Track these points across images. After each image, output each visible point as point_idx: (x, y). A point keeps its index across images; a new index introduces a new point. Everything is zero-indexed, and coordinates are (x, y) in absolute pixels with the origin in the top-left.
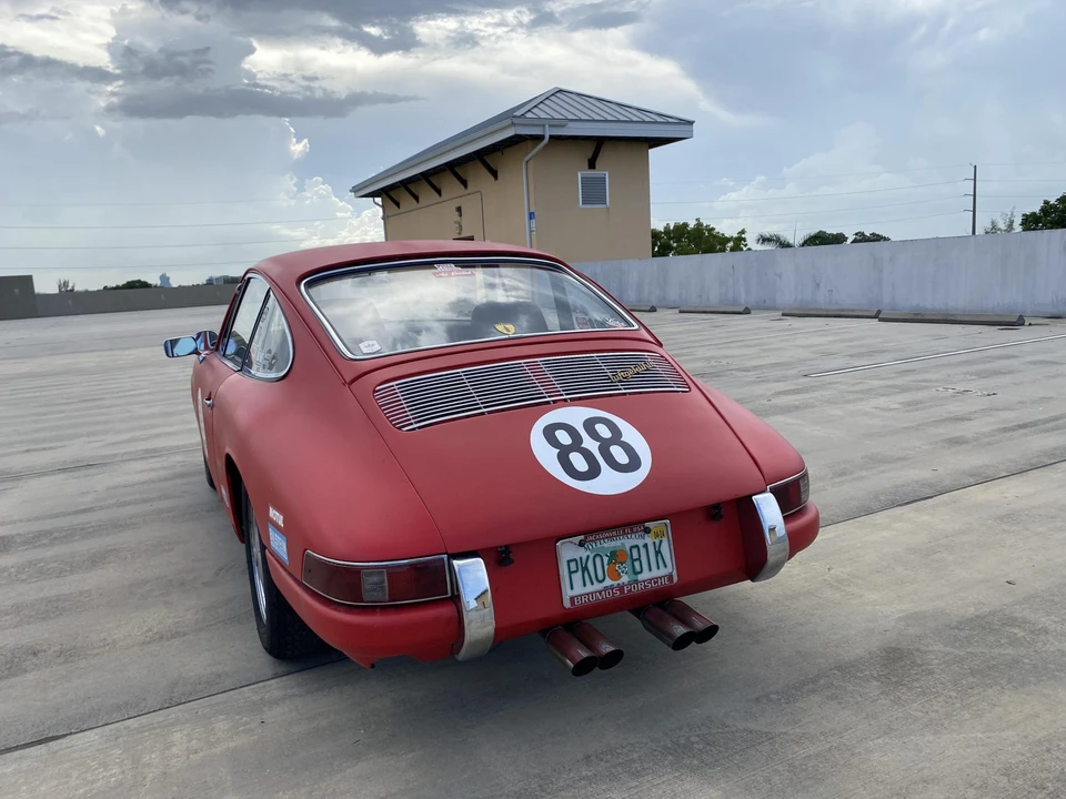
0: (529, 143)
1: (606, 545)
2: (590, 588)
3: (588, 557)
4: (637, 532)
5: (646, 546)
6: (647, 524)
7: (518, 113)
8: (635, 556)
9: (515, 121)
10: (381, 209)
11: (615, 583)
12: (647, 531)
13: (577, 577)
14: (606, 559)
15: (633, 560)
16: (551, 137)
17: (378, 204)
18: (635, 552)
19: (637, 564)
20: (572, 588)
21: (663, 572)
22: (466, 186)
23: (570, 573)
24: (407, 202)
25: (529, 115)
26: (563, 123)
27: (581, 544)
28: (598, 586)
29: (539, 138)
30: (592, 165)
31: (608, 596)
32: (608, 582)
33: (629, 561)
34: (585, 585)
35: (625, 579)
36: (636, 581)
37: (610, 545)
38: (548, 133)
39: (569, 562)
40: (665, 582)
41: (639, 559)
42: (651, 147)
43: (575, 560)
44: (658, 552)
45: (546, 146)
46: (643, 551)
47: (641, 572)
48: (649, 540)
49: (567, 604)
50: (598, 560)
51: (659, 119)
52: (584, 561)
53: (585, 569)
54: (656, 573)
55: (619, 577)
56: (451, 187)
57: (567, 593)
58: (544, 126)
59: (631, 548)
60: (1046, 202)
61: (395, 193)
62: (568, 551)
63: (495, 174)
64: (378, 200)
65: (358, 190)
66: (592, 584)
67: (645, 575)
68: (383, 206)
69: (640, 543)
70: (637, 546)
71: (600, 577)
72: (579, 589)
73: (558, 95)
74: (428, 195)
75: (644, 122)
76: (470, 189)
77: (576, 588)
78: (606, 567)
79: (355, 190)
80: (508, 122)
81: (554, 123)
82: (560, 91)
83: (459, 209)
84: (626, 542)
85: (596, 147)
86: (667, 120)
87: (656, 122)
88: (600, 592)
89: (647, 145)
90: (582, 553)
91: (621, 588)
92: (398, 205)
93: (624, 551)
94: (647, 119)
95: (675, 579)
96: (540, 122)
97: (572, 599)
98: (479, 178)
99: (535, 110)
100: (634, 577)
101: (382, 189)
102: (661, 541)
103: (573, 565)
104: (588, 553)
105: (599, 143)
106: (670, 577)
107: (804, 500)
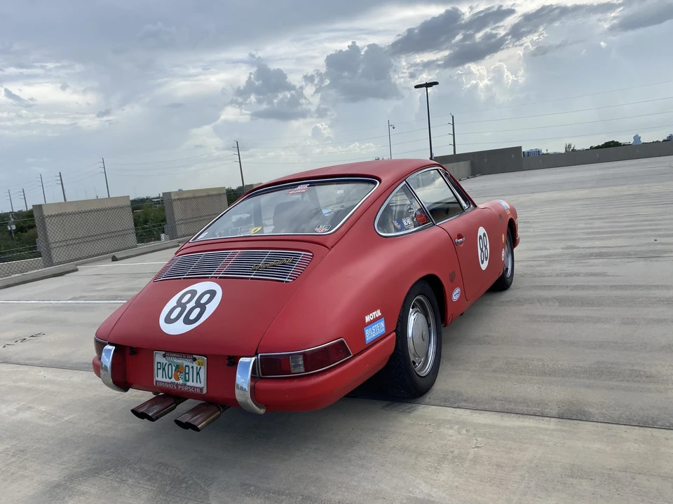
1: (175, 361)
2: (164, 380)
4: (189, 358)
5: (192, 367)
6: (194, 356)
8: (187, 372)
11: (176, 382)
12: (195, 360)
13: (160, 371)
14: (174, 368)
18: (187, 368)
19: (187, 375)
21: (198, 385)
23: (158, 369)
27: (164, 356)
28: (168, 380)
31: (170, 387)
32: (173, 380)
33: (184, 373)
34: (163, 377)
35: (181, 382)
36: (185, 385)
37: (179, 361)
39: (158, 363)
40: (198, 391)
41: (188, 373)
43: (160, 363)
44: (198, 373)
46: (191, 370)
47: (188, 381)
48: (195, 365)
49: (155, 384)
50: (170, 366)
52: (164, 365)
53: (164, 369)
54: (195, 384)
55: (178, 379)
57: (156, 378)
59: (186, 366)
62: (159, 358)
66: (166, 378)
67: (188, 384)
69: (190, 365)
70: (188, 366)
71: (170, 376)
77: (159, 377)
78: (173, 372)
84: (185, 362)
88: (168, 383)
90: (164, 361)
91: (177, 385)
93: (182, 367)
95: (205, 391)
97: (156, 381)
100: (185, 383)
102: (200, 368)
103: (159, 365)
104: (167, 362)
106: (201, 389)
107: (296, 372)
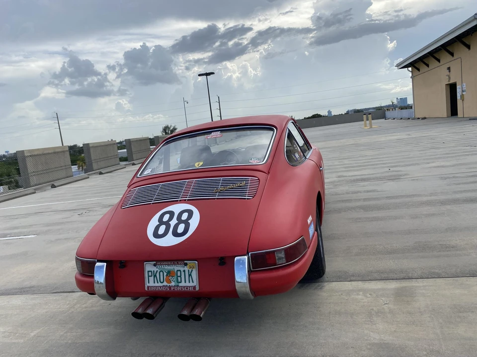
1: (166, 268)
2: (156, 284)
3: (157, 271)
4: (180, 264)
5: (184, 271)
6: (185, 262)
8: (179, 274)
9: (476, 16)
11: (168, 285)
12: (186, 264)
13: (152, 279)
14: (165, 274)
15: (178, 276)
17: (410, 71)
18: (179, 273)
19: (179, 278)
20: (149, 283)
21: (191, 284)
22: (453, 56)
23: (149, 276)
24: (423, 68)
27: (155, 265)
28: (160, 284)
31: (164, 289)
32: (165, 284)
33: (176, 276)
34: (154, 283)
35: (173, 284)
36: (178, 286)
37: (168, 268)
39: (148, 272)
40: (192, 289)
41: (180, 276)
43: (151, 271)
44: (190, 275)
46: (183, 273)
47: (181, 282)
48: (186, 269)
49: (146, 289)
50: (161, 273)
52: (155, 272)
53: (155, 276)
54: (187, 284)
55: (171, 282)
56: (445, 58)
57: (147, 284)
59: (177, 271)
61: (417, 64)
62: (149, 267)
63: (468, 47)
64: (410, 69)
66: (158, 283)
67: (183, 284)
68: (412, 72)
69: (182, 269)
70: (180, 271)
71: (162, 281)
72: (151, 284)
74: (433, 63)
77: (151, 283)
78: (165, 277)
80: (473, 18)
83: (449, 69)
84: (176, 268)
88: (160, 287)
90: (155, 269)
91: (170, 287)
92: (419, 70)
93: (174, 272)
95: (197, 289)
97: (148, 287)
98: (460, 51)
100: (177, 284)
101: (410, 63)
102: (192, 270)
103: (150, 274)
104: (158, 269)
106: (194, 287)
107: (280, 263)
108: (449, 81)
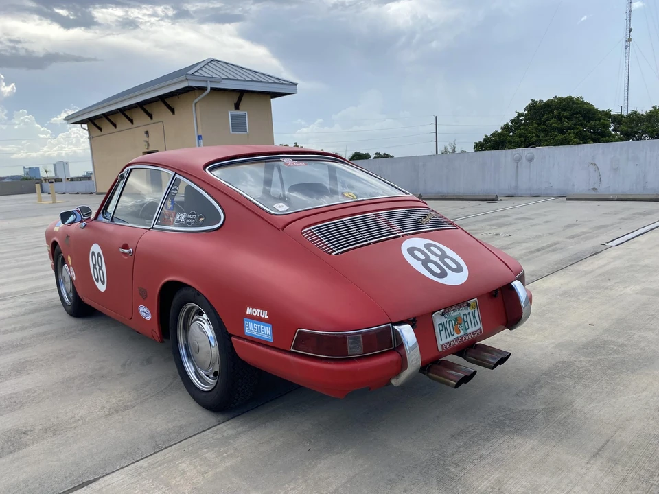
0: (197, 92)
1: (453, 314)
2: (449, 339)
3: (446, 322)
4: (465, 306)
5: (469, 314)
6: (469, 302)
7: (190, 72)
8: (465, 320)
9: (188, 77)
10: (87, 132)
11: (458, 335)
12: (469, 305)
13: (443, 333)
14: (454, 322)
15: (465, 322)
16: (211, 88)
17: (85, 129)
18: (465, 317)
19: (466, 324)
20: (441, 340)
21: (477, 327)
22: (151, 118)
23: (440, 331)
24: (108, 127)
25: (197, 74)
26: (219, 80)
27: (443, 315)
28: (452, 338)
29: (204, 89)
30: (237, 107)
31: (456, 343)
32: (456, 335)
33: (463, 323)
34: (447, 338)
35: (462, 333)
36: (467, 334)
37: (455, 314)
38: (210, 86)
39: (439, 325)
40: (478, 333)
41: (467, 321)
42: (272, 98)
43: (442, 324)
44: (474, 317)
45: (208, 94)
46: (468, 317)
47: (468, 328)
48: (470, 310)
49: (440, 349)
50: (450, 323)
51: (277, 81)
52: (445, 324)
53: (446, 328)
54: (474, 329)
55: (460, 332)
56: (140, 119)
57: (440, 343)
58: (207, 81)
59: (464, 315)
60: (486, 136)
61: (97, 122)
62: (438, 319)
63: (173, 111)
64: (85, 126)
65: (71, 119)
66: (450, 337)
67: (469, 331)
68: (88, 130)
69: (466, 312)
70: (465, 314)
71: (452, 333)
72: (445, 341)
73: (213, 62)
74: (123, 123)
75: (268, 82)
76: (155, 119)
77: (443, 340)
78: (454, 327)
79: (67, 119)
80: (184, 78)
81: (213, 80)
82: (214, 60)
83: (147, 133)
84: (461, 312)
85: (239, 96)
86: (281, 82)
87: (275, 83)
88: (453, 341)
89: (269, 96)
90: (444, 320)
91: (461, 338)
92: (100, 129)
93: (461, 317)
94: (270, 81)
95: (482, 331)
96: (204, 79)
97: (442, 346)
98: (162, 114)
99: (200, 71)
100: (466, 332)
101: (88, 119)
102: (475, 311)
103: (441, 327)
104: (446, 319)
105: (242, 94)
106: (480, 330)
108: (147, 148)
